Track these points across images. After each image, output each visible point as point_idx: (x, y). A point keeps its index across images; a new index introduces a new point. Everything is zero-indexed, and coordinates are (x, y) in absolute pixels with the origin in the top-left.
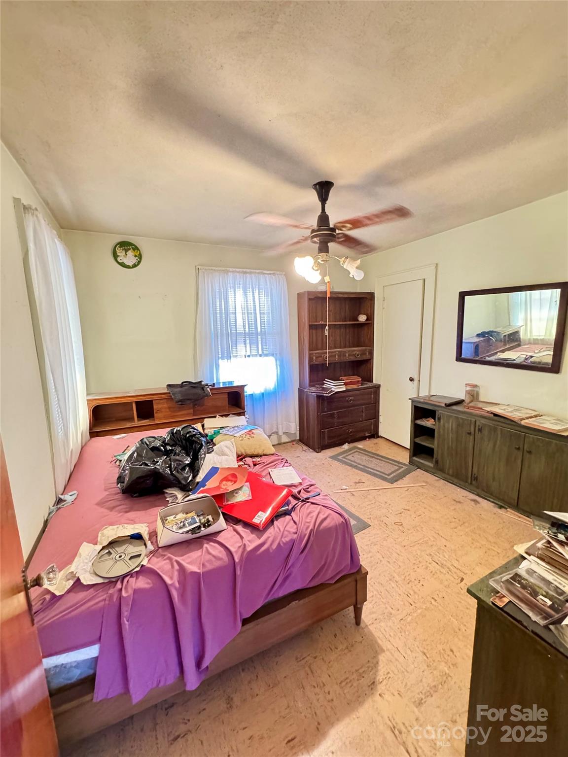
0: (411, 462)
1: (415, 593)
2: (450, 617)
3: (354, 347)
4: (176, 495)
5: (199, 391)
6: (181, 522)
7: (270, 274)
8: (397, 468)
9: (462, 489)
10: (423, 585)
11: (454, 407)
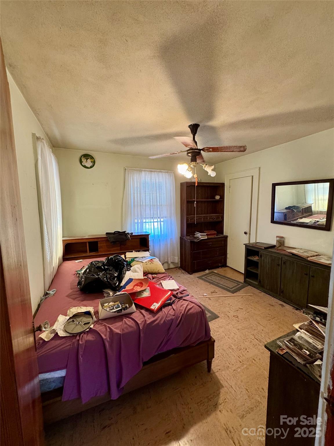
0: (245, 281)
1: (243, 355)
2: (263, 370)
3: (213, 214)
4: (109, 293)
5: (124, 237)
6: (111, 307)
7: (165, 172)
8: (237, 284)
9: (274, 298)
10: (248, 352)
11: (270, 250)
